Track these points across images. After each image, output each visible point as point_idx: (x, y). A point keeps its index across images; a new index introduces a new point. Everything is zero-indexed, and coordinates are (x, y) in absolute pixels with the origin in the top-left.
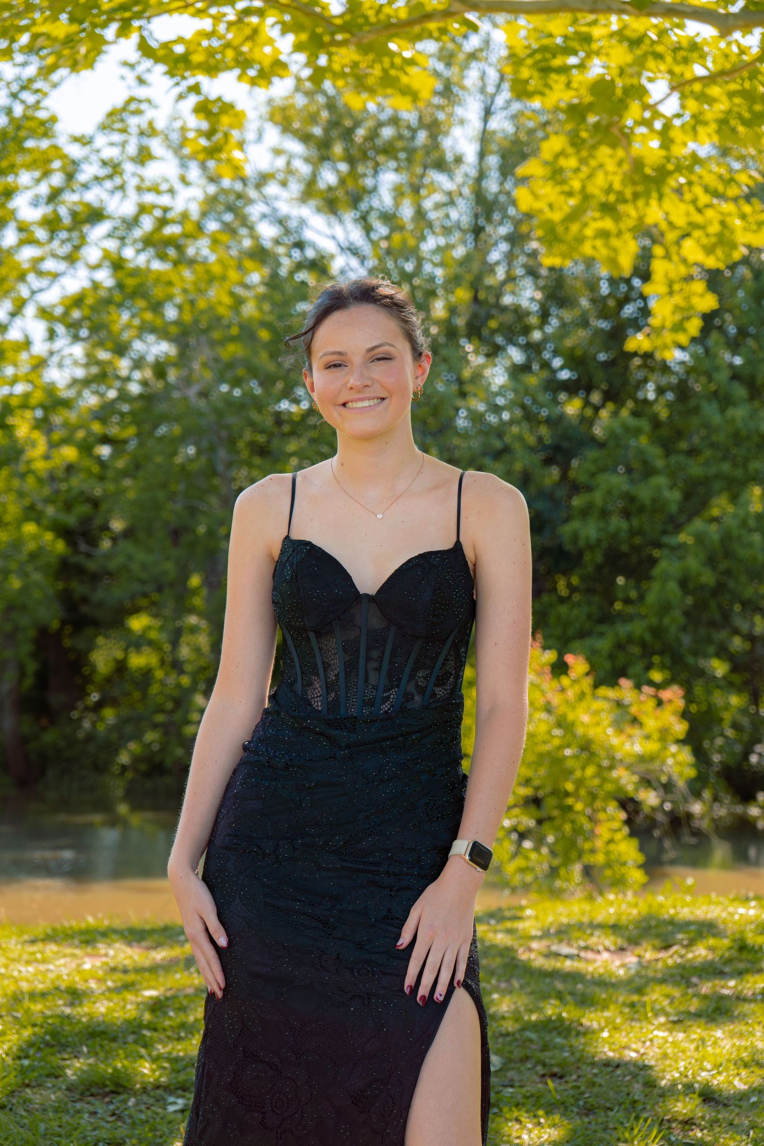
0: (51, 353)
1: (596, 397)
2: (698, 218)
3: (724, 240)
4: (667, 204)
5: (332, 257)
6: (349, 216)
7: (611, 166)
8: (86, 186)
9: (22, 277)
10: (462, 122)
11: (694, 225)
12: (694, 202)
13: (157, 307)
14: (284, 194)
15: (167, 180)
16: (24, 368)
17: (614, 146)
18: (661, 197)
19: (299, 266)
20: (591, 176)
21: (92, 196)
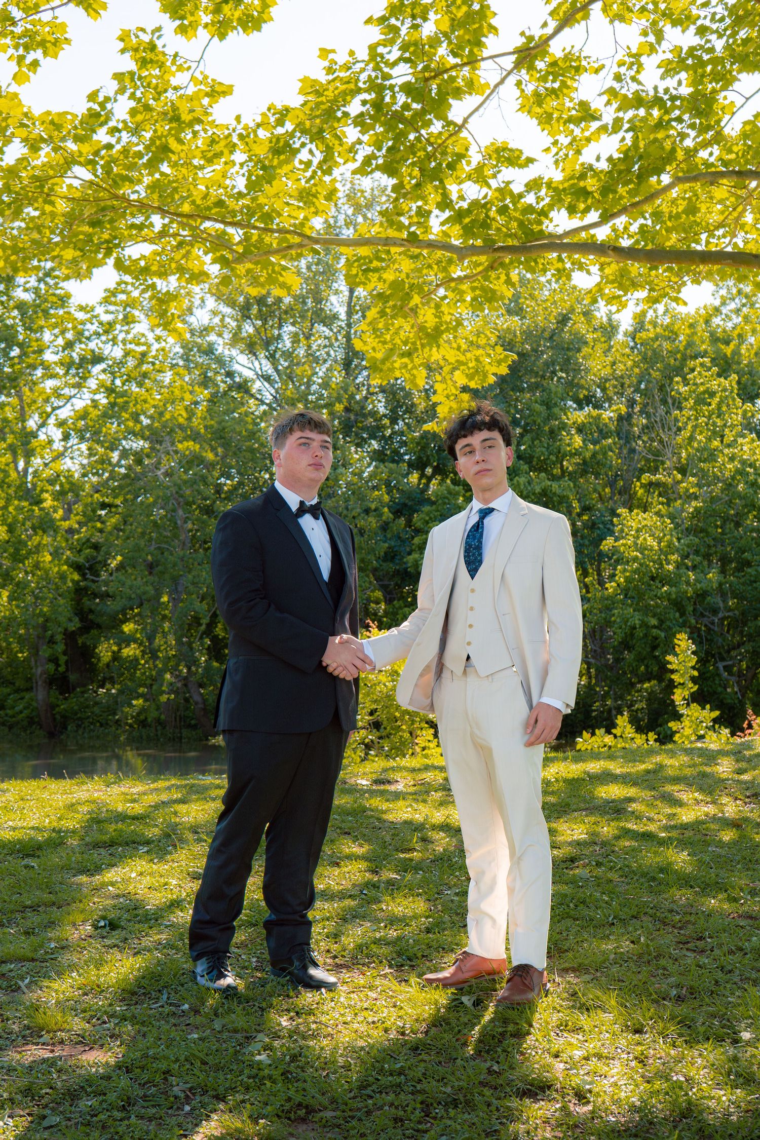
0: (66, 449)
1: (429, 471)
2: (462, 358)
3: (478, 371)
4: (442, 350)
5: (253, 381)
6: (262, 354)
7: (408, 328)
8: (88, 339)
9: (47, 400)
10: (337, 292)
11: (460, 363)
12: (459, 348)
13: (136, 417)
14: (220, 341)
15: (143, 335)
16: (48, 458)
17: (405, 317)
18: (438, 346)
19: (230, 388)
20: (396, 333)
21: (92, 345)
